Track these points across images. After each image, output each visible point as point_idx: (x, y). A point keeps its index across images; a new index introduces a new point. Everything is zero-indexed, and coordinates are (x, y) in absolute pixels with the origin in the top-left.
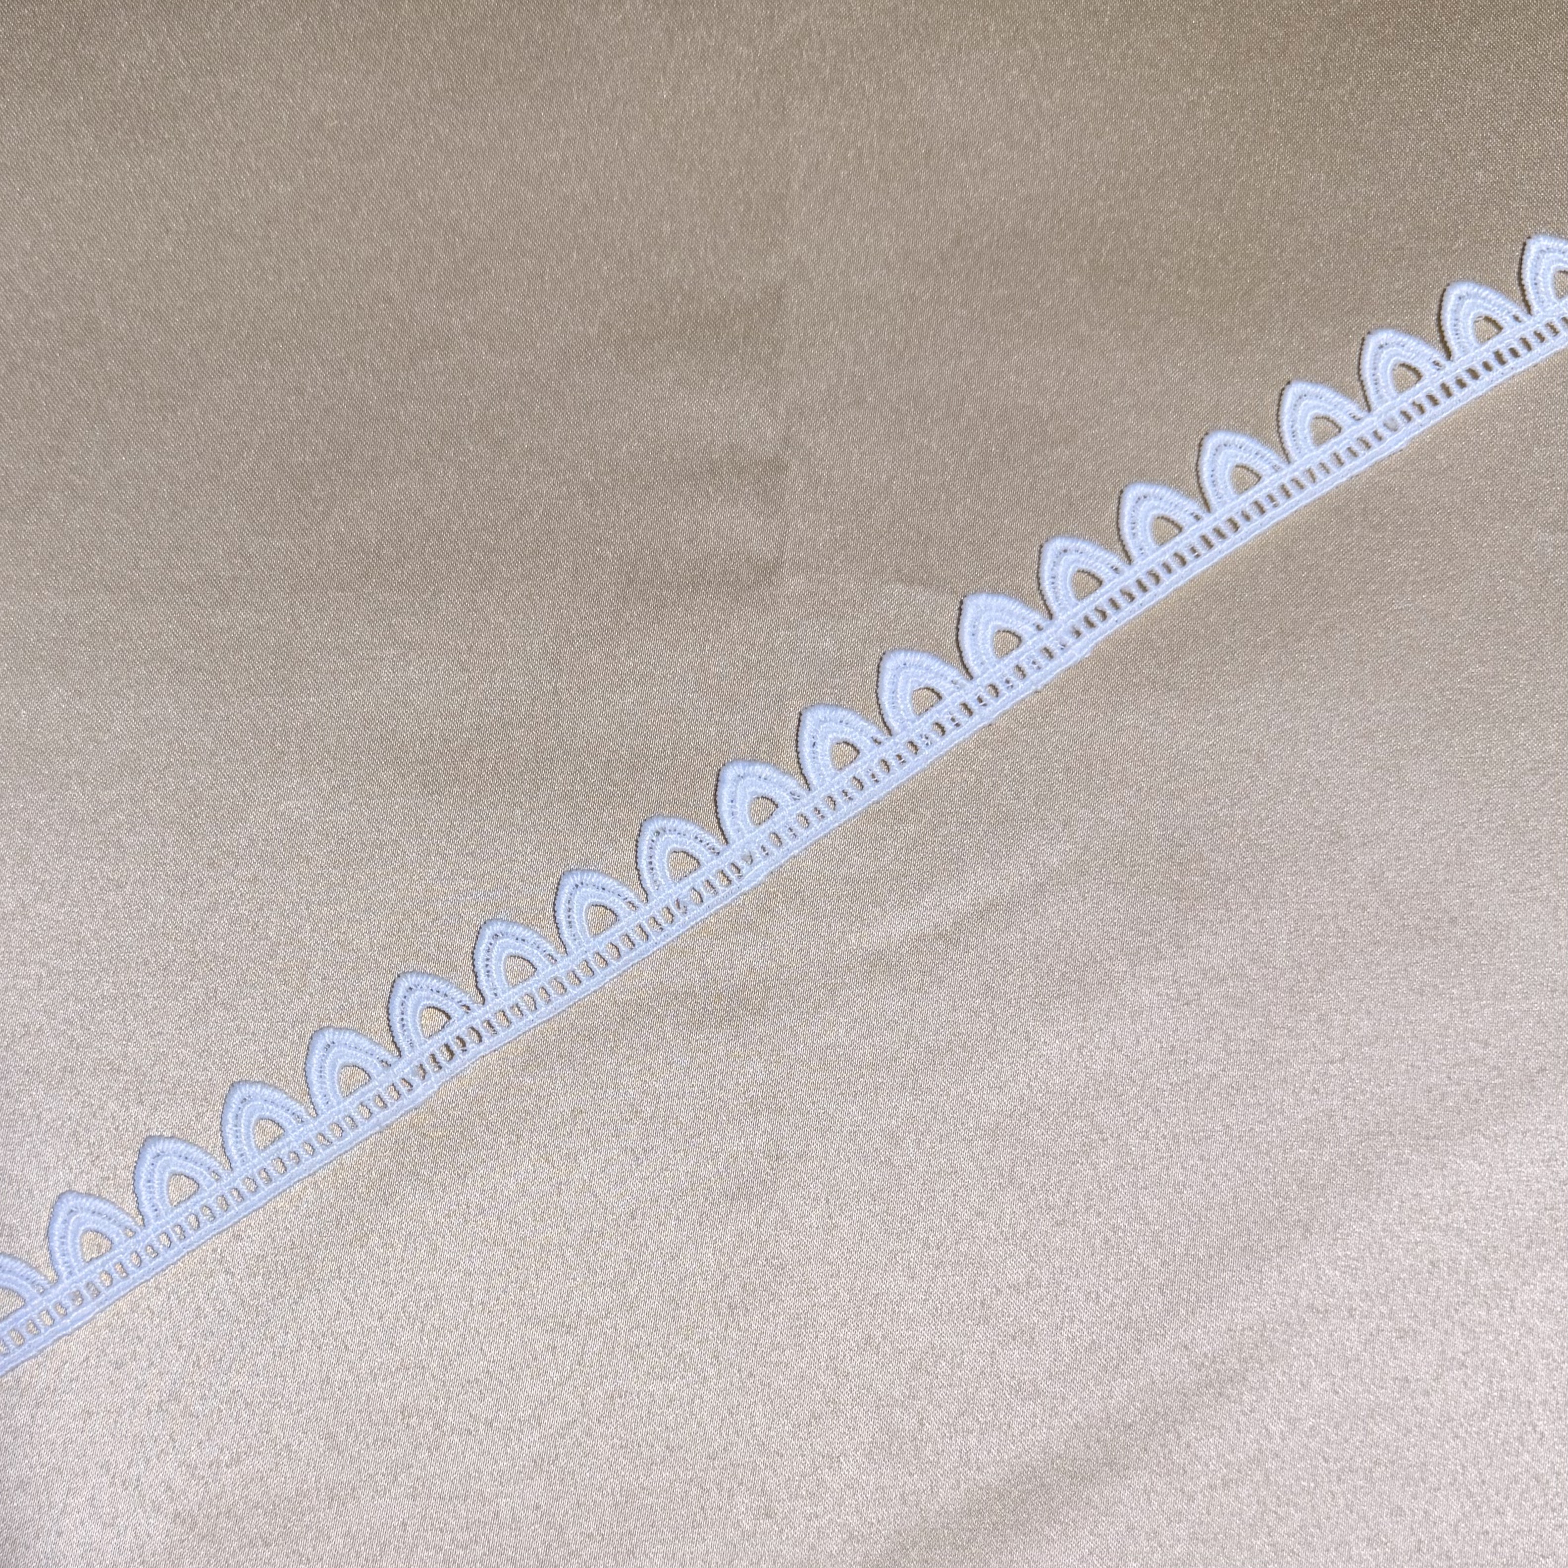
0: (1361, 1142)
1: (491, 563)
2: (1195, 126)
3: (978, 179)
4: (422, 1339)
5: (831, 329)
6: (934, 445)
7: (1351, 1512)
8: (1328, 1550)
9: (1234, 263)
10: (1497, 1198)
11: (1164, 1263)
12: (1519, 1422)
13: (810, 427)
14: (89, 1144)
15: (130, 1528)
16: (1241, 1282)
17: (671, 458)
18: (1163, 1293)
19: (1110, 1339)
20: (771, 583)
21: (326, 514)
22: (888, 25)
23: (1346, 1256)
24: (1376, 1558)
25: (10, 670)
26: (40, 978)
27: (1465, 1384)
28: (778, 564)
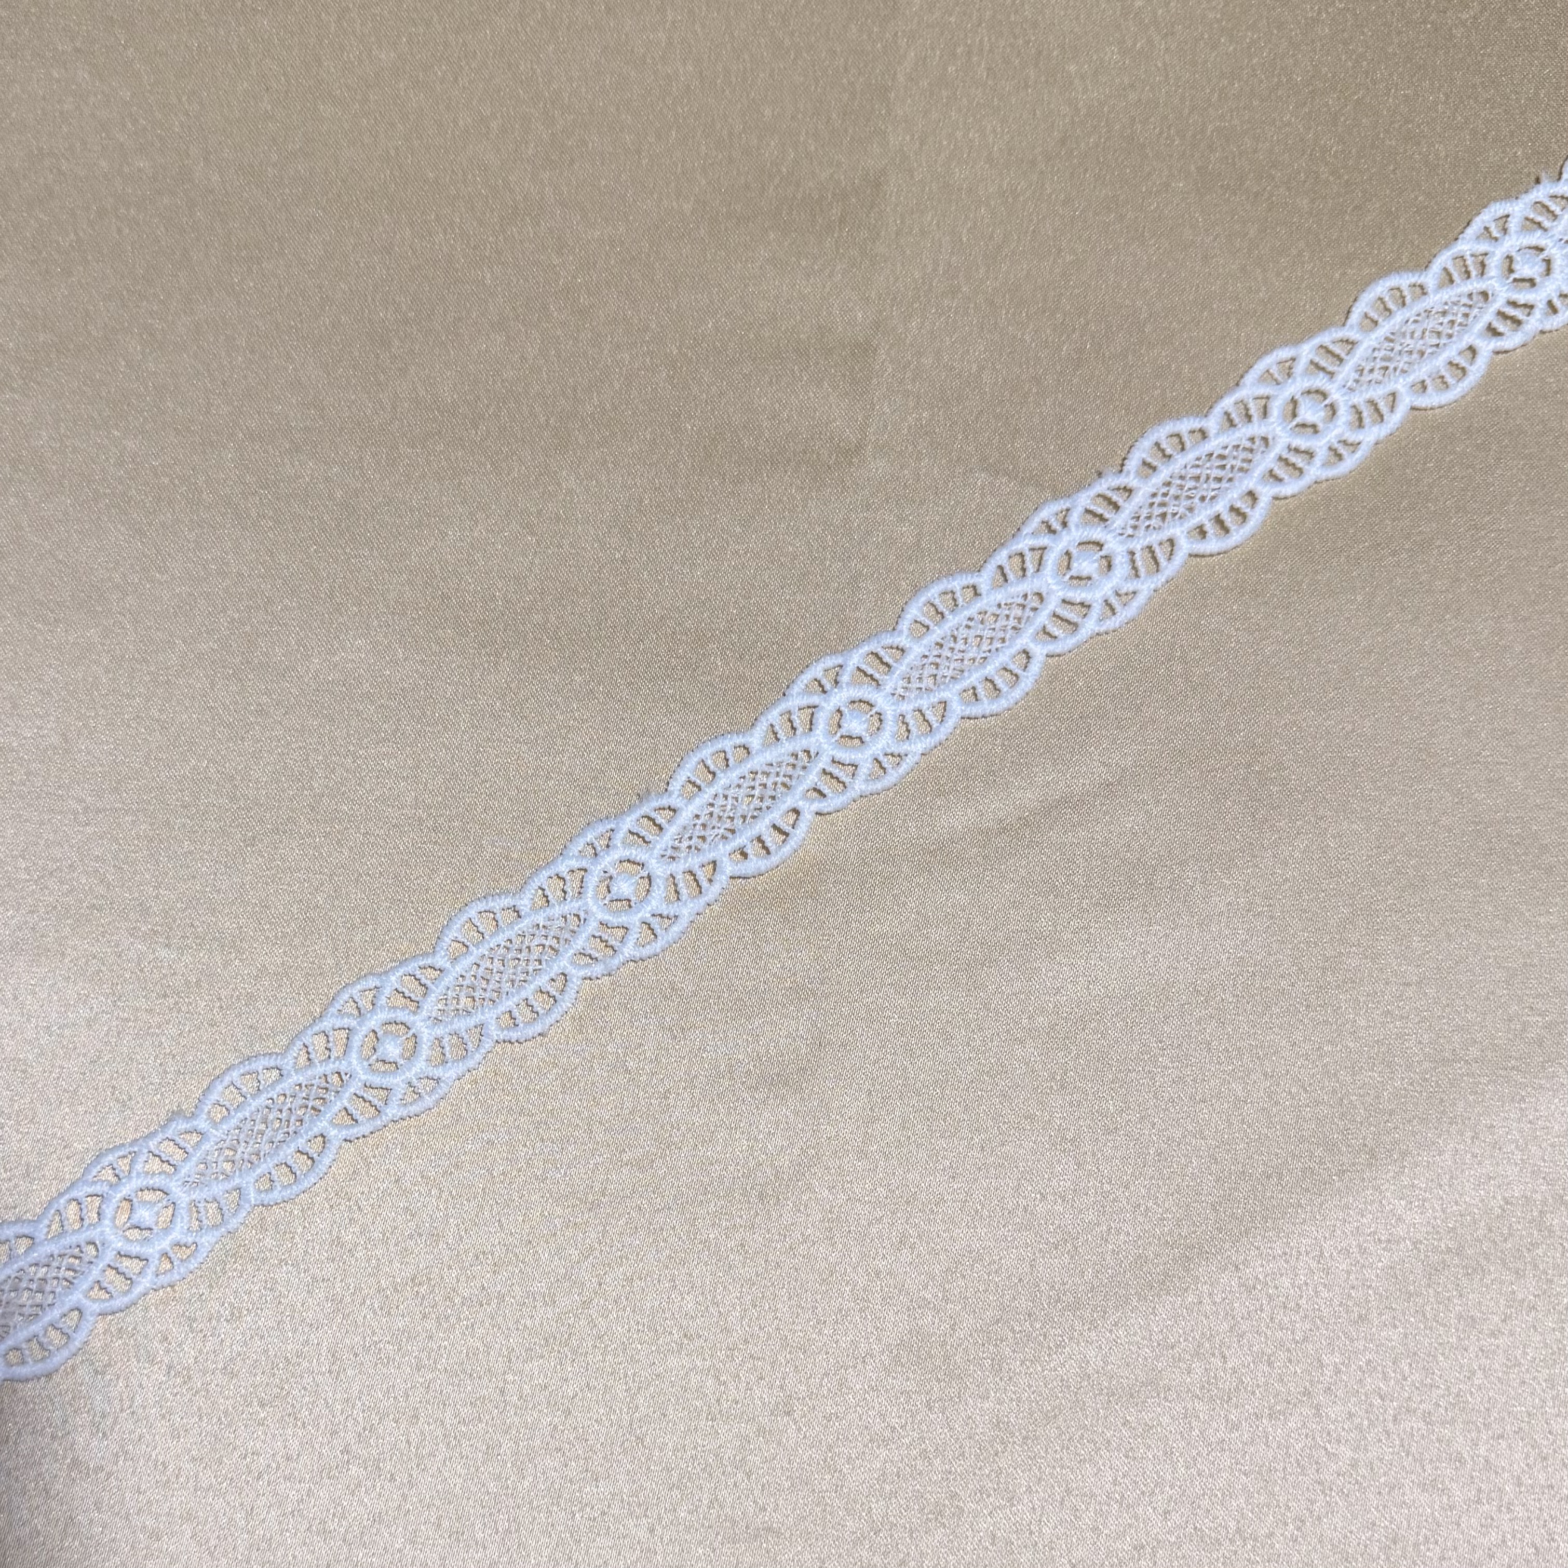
0: (1435, 1068)
2: (1313, 41)
5: (929, 218)
7: (1407, 1455)
8: (1380, 1493)
9: (1345, 178)
13: (900, 312)
14: (113, 984)
15: (122, 1378)
17: (758, 335)
18: (1215, 1210)
20: (851, 463)
23: (1413, 1186)
24: (1432, 1504)
26: (75, 813)
28: (859, 447)
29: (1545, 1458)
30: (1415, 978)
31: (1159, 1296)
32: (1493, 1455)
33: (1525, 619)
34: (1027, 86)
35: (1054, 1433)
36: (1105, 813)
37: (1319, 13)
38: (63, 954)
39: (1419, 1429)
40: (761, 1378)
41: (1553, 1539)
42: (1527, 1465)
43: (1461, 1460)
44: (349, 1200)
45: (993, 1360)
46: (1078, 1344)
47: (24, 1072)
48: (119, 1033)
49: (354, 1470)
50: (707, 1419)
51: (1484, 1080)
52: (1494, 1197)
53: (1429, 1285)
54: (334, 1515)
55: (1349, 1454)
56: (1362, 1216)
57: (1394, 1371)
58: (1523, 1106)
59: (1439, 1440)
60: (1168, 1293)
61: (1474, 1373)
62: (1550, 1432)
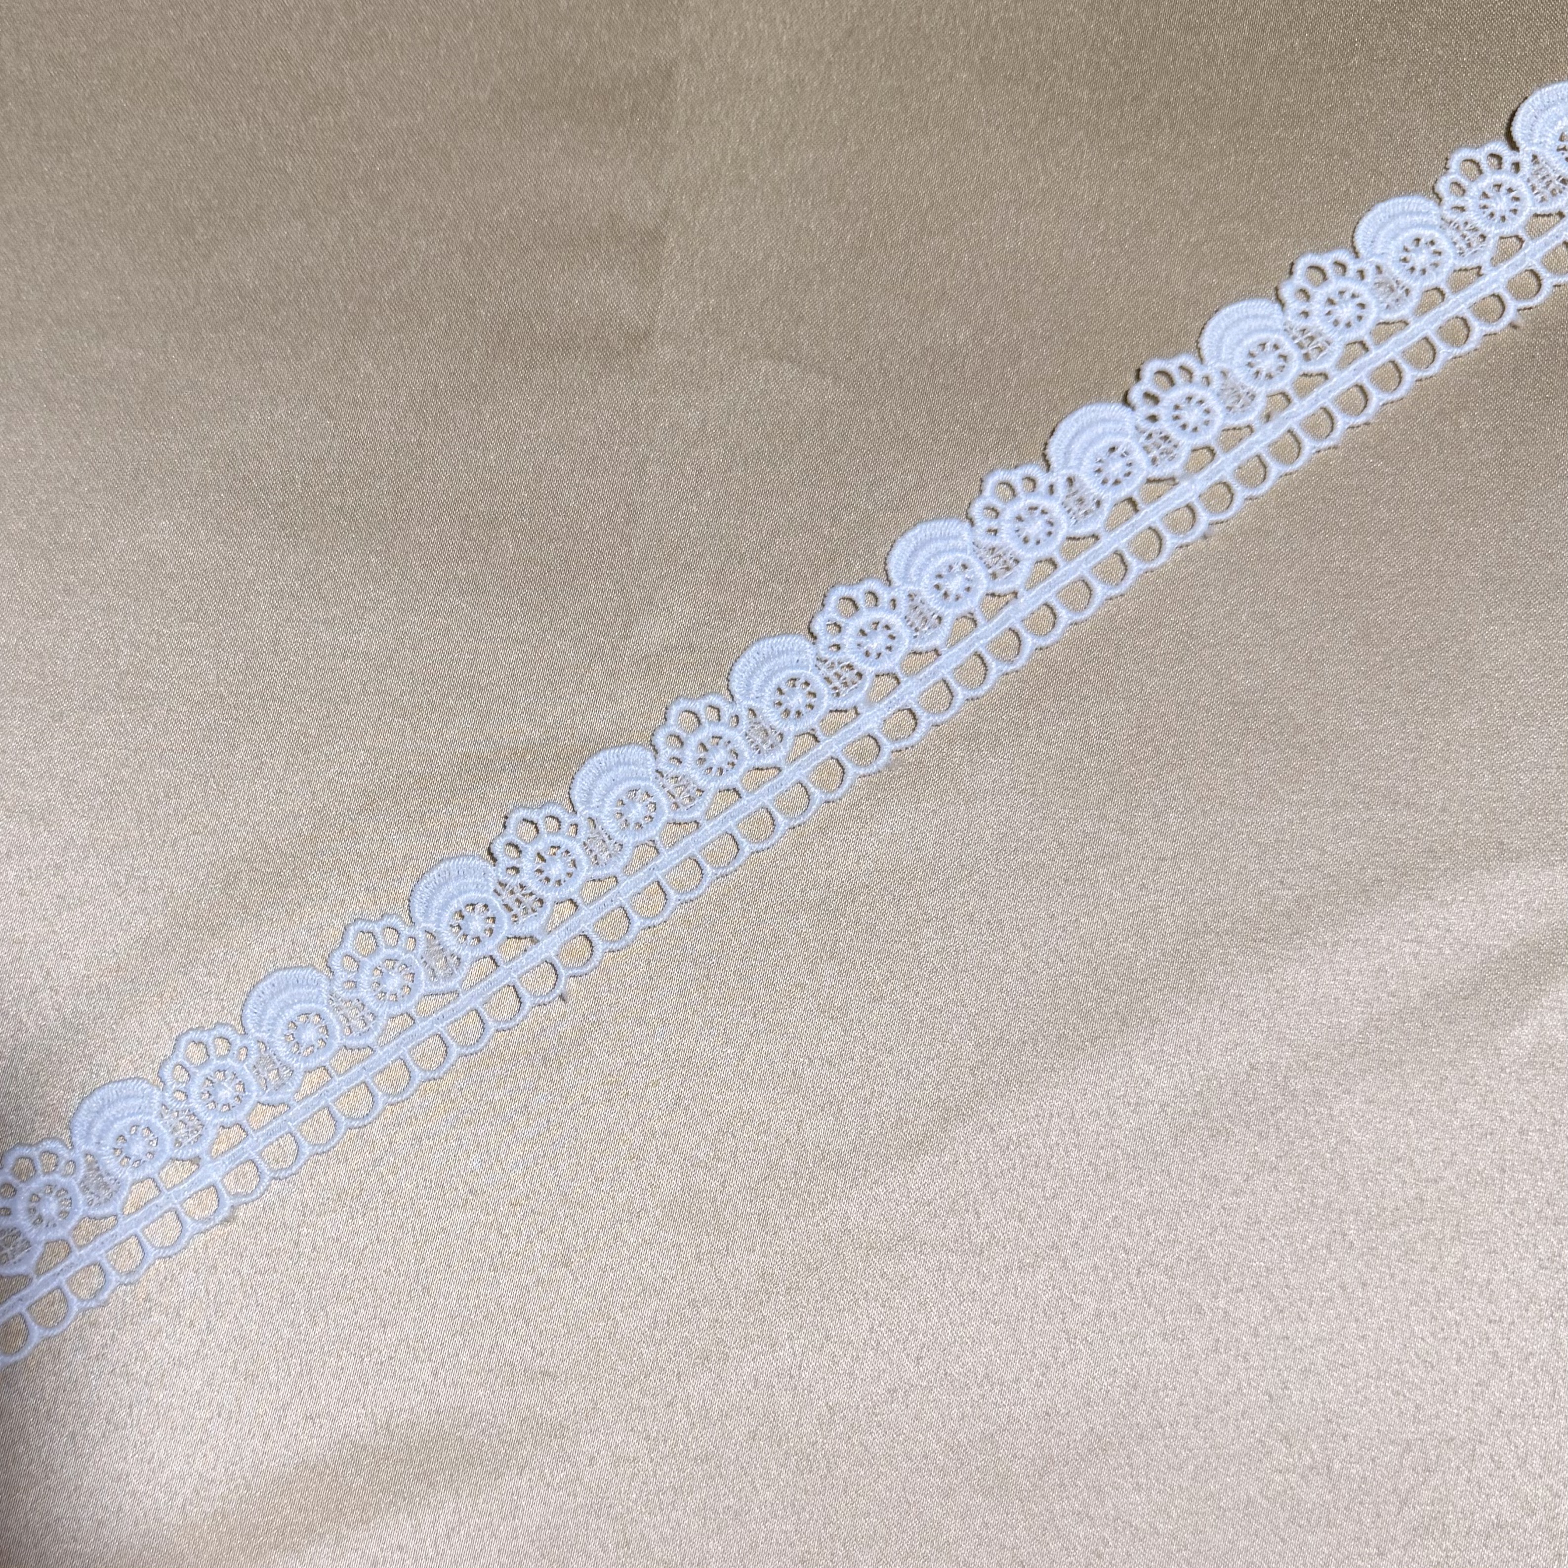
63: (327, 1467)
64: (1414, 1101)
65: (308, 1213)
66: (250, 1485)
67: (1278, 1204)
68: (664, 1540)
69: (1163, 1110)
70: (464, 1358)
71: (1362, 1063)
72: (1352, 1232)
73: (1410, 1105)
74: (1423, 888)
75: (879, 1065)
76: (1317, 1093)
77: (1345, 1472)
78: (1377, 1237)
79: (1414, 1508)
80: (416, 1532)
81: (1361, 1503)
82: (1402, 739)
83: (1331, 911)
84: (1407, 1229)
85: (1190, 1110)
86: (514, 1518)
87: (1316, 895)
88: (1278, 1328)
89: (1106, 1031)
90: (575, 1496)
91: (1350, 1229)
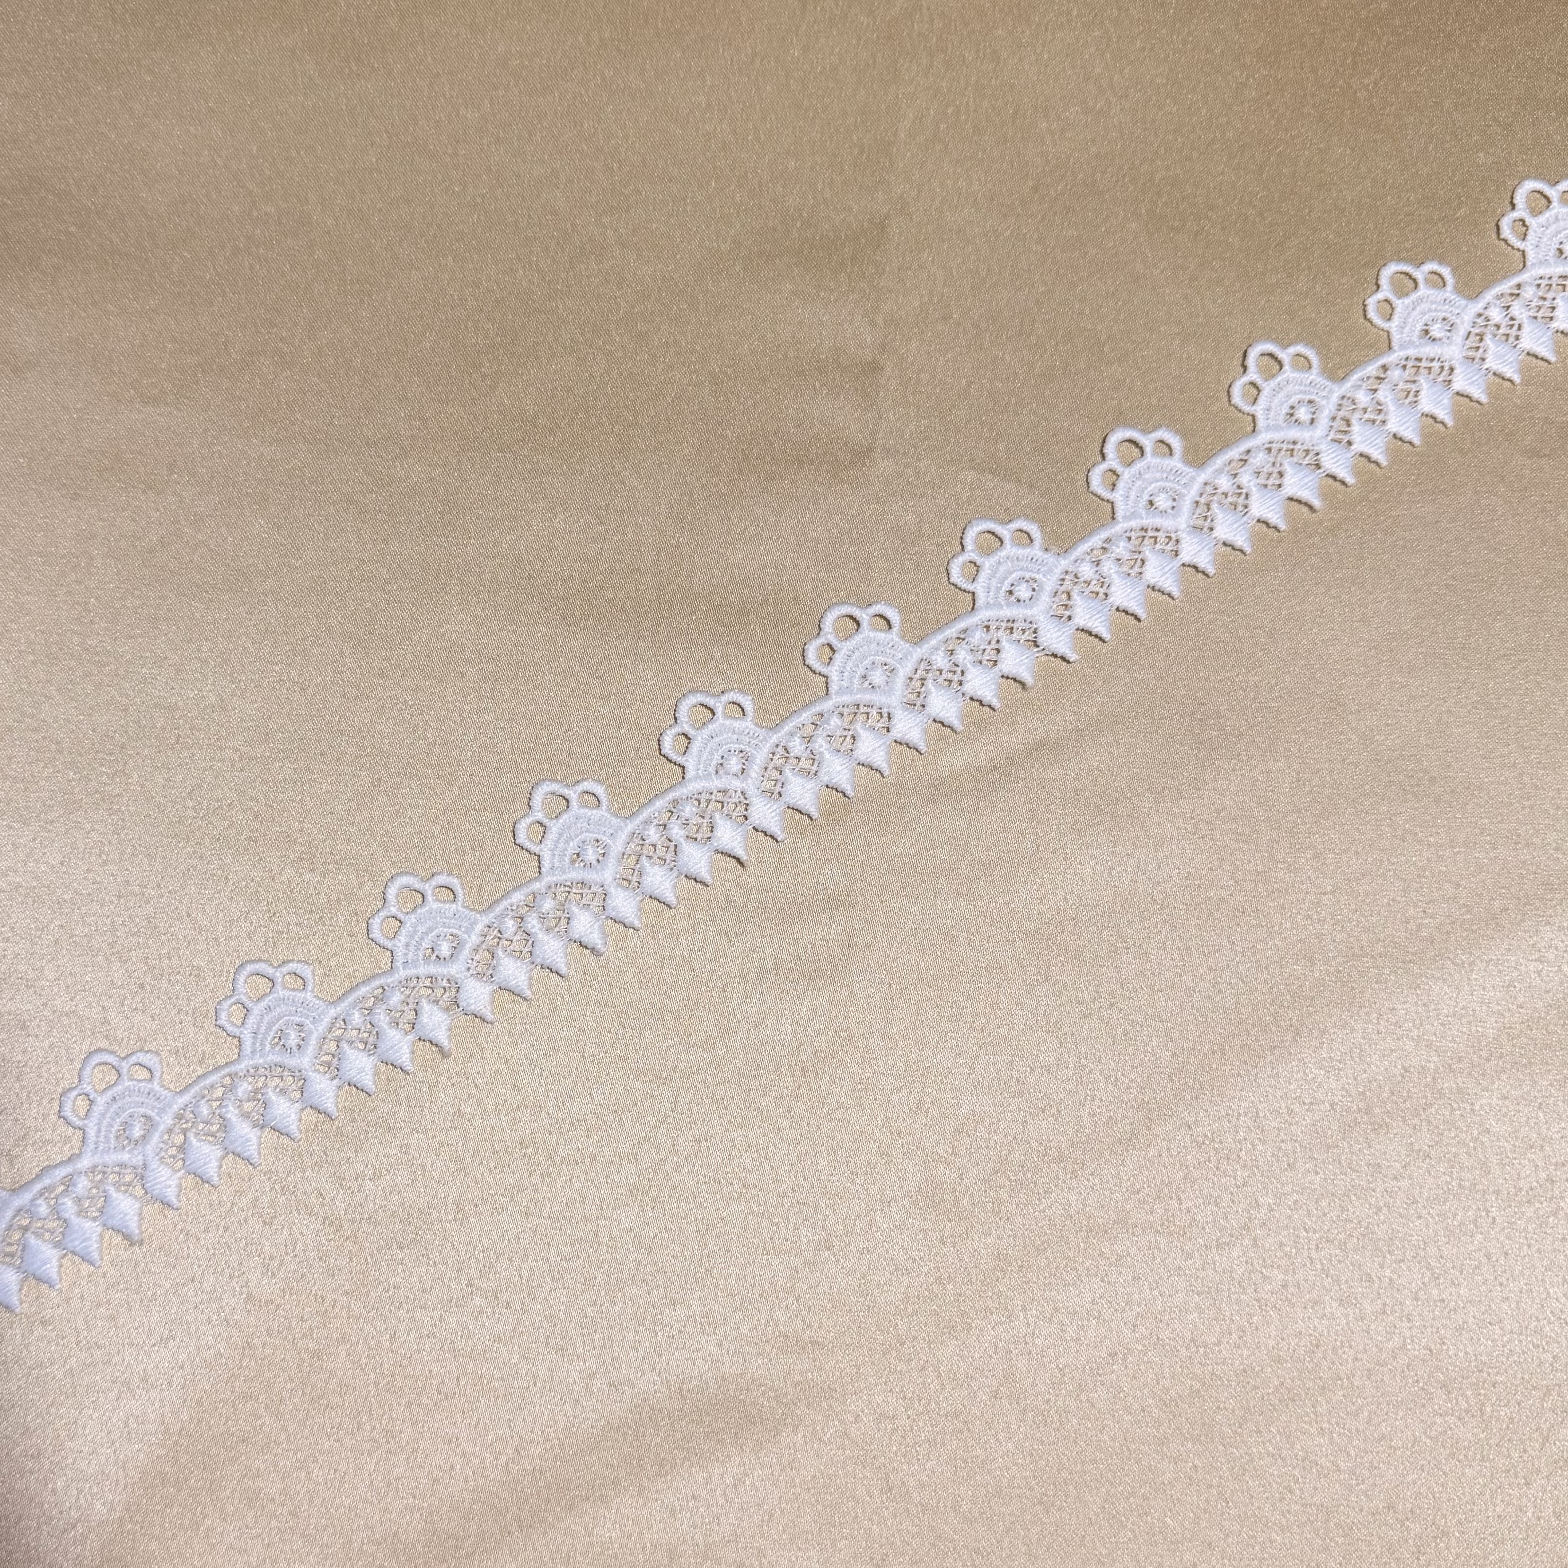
0: (1347, 962)
1: (629, 436)
2: (1242, 103)
3: (1056, 137)
4: (540, 1082)
6: (1007, 357)
7: (1327, 1276)
8: (1305, 1308)
9: (1270, 219)
10: (1462, 1016)
11: (1174, 1055)
12: (1474, 1207)
13: (904, 336)
16: (1239, 1075)
17: (785, 356)
18: (1172, 1080)
19: (1124, 1117)
20: (864, 465)
21: (492, 388)
22: (987, 5)
23: (1330, 1058)
24: (1347, 1316)
25: (220, 503)
26: (232, 761)
27: (1429, 1172)
28: (870, 449)
29: (1437, 1278)
30: (1329, 888)
31: (1127, 1151)
32: (1395, 1276)
33: (1417, 591)
34: (1006, 141)
35: (1043, 1263)
36: (1077, 753)
37: (1247, 79)
38: (226, 878)
39: (1337, 1256)
40: (806, 1220)
41: (1444, 1343)
42: (1423, 1283)
43: (1370, 1280)
44: (467, 1079)
45: (993, 1203)
46: (1062, 1190)
47: (198, 976)
48: (274, 943)
49: (477, 1301)
50: (763, 1253)
51: (1387, 971)
52: (1395, 1066)
53: (1343, 1139)
54: (462, 1336)
55: (1281, 1276)
56: (1290, 1083)
57: (1317, 1209)
58: (1418, 992)
59: (1352, 1264)
60: (1134, 1148)
61: (1380, 1209)
62: (1441, 1257)
63: (630, 1428)
64: (1543, 1097)
65: (604, 1207)
66: (563, 1445)
67: (1432, 1186)
68: (922, 1486)
69: (1333, 1108)
70: (744, 1330)
71: (1497, 1065)
72: (1494, 1209)
73: (1539, 1101)
74: (1543, 916)
75: (1090, 1072)
76: (1460, 1091)
77: (1495, 1414)
78: (1515, 1213)
79: (1555, 1444)
80: (707, 1484)
81: (1509, 1440)
82: (1520, 789)
83: (1467, 936)
84: (1540, 1206)
85: (1355, 1107)
86: (792, 1469)
87: (1454, 923)
88: (1435, 1292)
89: (1283, 1041)
90: (844, 1449)
91: (1492, 1206)
